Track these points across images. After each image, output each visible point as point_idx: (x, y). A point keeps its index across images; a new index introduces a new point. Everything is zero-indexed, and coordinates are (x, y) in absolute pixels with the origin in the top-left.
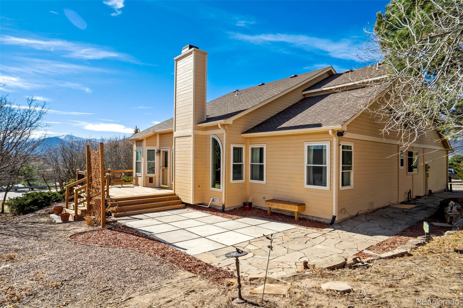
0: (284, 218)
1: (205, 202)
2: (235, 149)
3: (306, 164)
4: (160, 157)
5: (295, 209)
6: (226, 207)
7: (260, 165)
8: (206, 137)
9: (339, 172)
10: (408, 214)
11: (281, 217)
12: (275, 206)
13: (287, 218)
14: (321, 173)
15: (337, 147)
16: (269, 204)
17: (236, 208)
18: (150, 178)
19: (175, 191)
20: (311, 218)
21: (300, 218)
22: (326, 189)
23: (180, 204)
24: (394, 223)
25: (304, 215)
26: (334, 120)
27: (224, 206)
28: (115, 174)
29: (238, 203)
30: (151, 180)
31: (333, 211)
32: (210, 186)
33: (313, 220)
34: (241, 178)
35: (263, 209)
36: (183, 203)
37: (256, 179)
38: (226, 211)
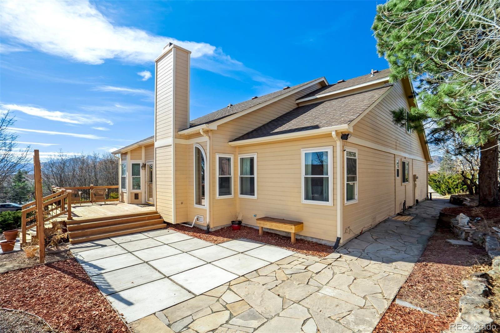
0: (278, 240)
1: (190, 221)
2: (221, 159)
3: (303, 175)
4: (145, 172)
5: (291, 229)
6: (211, 226)
7: (251, 177)
8: (189, 147)
9: (343, 183)
10: (412, 228)
11: (275, 239)
12: (268, 225)
13: (282, 239)
14: (321, 186)
15: (342, 152)
16: (260, 224)
17: (224, 228)
18: (135, 194)
19: (156, 209)
20: (310, 240)
21: (297, 240)
22: (328, 205)
23: (162, 223)
24: (405, 242)
25: (302, 236)
26: (336, 121)
27: (208, 226)
28: (98, 191)
29: (226, 222)
30: (137, 196)
31: (337, 232)
32: (194, 203)
33: (312, 242)
34: (229, 193)
35: (254, 227)
36: (165, 222)
37: (246, 194)
38: (211, 232)
